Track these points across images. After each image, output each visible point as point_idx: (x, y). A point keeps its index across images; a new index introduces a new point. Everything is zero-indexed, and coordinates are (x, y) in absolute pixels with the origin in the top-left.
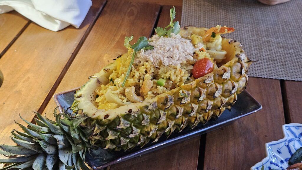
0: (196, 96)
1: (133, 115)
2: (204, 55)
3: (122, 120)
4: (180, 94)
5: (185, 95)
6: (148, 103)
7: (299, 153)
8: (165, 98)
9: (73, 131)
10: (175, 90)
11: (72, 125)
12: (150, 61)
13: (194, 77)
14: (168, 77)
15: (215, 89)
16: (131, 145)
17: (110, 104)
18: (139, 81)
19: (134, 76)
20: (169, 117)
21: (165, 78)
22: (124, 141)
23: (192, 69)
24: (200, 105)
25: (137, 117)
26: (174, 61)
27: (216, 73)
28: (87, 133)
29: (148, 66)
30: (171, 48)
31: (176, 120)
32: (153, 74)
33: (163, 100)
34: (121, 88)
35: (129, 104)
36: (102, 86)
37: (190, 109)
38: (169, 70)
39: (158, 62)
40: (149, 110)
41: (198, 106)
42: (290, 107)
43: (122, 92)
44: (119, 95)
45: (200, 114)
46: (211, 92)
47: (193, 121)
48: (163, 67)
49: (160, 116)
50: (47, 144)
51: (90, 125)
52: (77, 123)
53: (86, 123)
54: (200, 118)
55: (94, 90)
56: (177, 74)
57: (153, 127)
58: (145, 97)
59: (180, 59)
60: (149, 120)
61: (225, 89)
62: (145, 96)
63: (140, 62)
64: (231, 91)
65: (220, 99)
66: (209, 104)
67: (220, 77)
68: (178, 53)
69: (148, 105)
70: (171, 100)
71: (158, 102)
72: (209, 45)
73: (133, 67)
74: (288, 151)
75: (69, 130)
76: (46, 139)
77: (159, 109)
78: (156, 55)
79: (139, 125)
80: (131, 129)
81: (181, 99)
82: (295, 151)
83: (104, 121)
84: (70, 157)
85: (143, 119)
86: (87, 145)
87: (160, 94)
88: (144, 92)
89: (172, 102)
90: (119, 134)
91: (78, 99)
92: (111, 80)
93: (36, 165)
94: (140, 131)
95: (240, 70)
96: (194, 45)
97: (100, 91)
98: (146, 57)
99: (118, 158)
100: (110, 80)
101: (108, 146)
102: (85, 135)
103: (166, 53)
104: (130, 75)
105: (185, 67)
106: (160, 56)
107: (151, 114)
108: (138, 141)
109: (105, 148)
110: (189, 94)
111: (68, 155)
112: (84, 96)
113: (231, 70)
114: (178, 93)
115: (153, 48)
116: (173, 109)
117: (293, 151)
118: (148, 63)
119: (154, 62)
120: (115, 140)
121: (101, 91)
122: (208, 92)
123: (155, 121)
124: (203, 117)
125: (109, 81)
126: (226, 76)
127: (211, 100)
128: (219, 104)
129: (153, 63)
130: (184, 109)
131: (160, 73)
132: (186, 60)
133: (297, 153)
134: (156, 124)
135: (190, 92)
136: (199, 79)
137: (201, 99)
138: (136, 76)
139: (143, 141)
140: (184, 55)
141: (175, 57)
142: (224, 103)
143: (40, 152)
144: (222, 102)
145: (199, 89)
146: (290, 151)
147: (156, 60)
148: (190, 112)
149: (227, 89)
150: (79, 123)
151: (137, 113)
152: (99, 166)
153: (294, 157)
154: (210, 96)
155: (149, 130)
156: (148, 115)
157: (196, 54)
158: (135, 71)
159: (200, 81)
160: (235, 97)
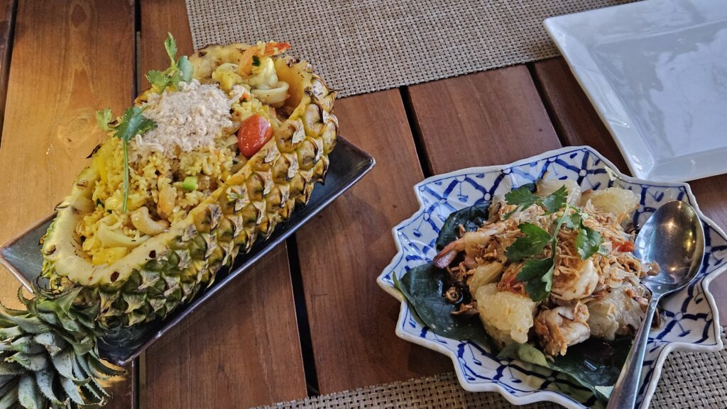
0: (256, 188)
1: (159, 259)
2: (250, 108)
3: (143, 274)
4: (228, 197)
5: (239, 197)
6: (179, 229)
8: (205, 212)
9: (64, 317)
10: (218, 192)
11: (59, 309)
12: (159, 152)
13: (244, 155)
14: (199, 172)
15: (286, 166)
16: (171, 306)
17: (112, 252)
18: (151, 194)
19: (138, 187)
20: (221, 239)
21: (194, 174)
22: (156, 304)
23: (237, 144)
24: (268, 200)
25: (167, 259)
26: (201, 139)
27: (279, 137)
28: (91, 314)
29: (158, 162)
30: (189, 116)
31: (236, 239)
32: (171, 173)
33: (203, 218)
34: (124, 217)
35: (146, 241)
36: (86, 218)
37: (254, 213)
38: (198, 158)
39: (174, 150)
40: (185, 242)
41: (265, 202)
42: (425, 138)
43: (126, 222)
44: (123, 229)
45: (273, 213)
46: (281, 172)
47: (264, 228)
48: (186, 156)
49: (206, 244)
50: (29, 356)
51: (90, 297)
52: (68, 304)
53: (82, 297)
54: (274, 219)
55: (73, 230)
56: (212, 161)
57: (200, 265)
58: (170, 220)
59: (210, 130)
60: (189, 258)
61: (302, 157)
62: (169, 216)
63: (140, 157)
64: (313, 159)
65: (300, 177)
66: (283, 193)
67: (288, 143)
68: (203, 122)
69: (180, 233)
70: (216, 212)
71: (195, 223)
72: (254, 81)
73: (132, 170)
74: (431, 227)
75: (57, 318)
76: (25, 349)
77: (200, 233)
78: (165, 138)
79: (175, 271)
80: (163, 282)
81: (233, 204)
82: (443, 224)
83: (113, 285)
84: (75, 362)
85: (179, 259)
86: (96, 332)
87: (194, 206)
88: (165, 211)
89: (219, 215)
90: (145, 296)
91: (51, 257)
92: (99, 201)
93: (25, 398)
94: (179, 279)
95: (319, 118)
96: (227, 92)
97: (84, 228)
98: (150, 147)
99: (156, 333)
100: (95, 203)
101: (133, 320)
102: (87, 318)
103: (182, 129)
104: (130, 186)
105: (223, 142)
106: (173, 137)
107: (190, 247)
108: (180, 296)
109: (128, 324)
110: (244, 191)
111: (69, 360)
112: (60, 248)
113: (304, 122)
114: (224, 195)
115: (157, 126)
116: (224, 224)
117: (440, 225)
118: (156, 156)
119: (166, 150)
120: (142, 307)
121: (87, 229)
122: (276, 174)
123: (200, 254)
124: (280, 214)
125: (94, 205)
126: (297, 137)
127: (283, 184)
128: (301, 186)
129: (165, 154)
130: (244, 217)
131: (182, 168)
132: (221, 129)
134: (204, 259)
135: (244, 186)
136: (254, 158)
137: (266, 192)
138: (141, 187)
139: (190, 292)
140: (216, 122)
141: (200, 131)
142: (308, 180)
143: (22, 372)
144: (304, 180)
145: (258, 175)
146: (435, 228)
147: (168, 146)
148: (254, 219)
149: (307, 157)
150: (70, 301)
151: (165, 255)
152: (129, 357)
153: (443, 234)
154: (282, 179)
155: (195, 273)
156: (185, 249)
157: (235, 113)
158: (138, 177)
159: (256, 162)
160: (324, 162)
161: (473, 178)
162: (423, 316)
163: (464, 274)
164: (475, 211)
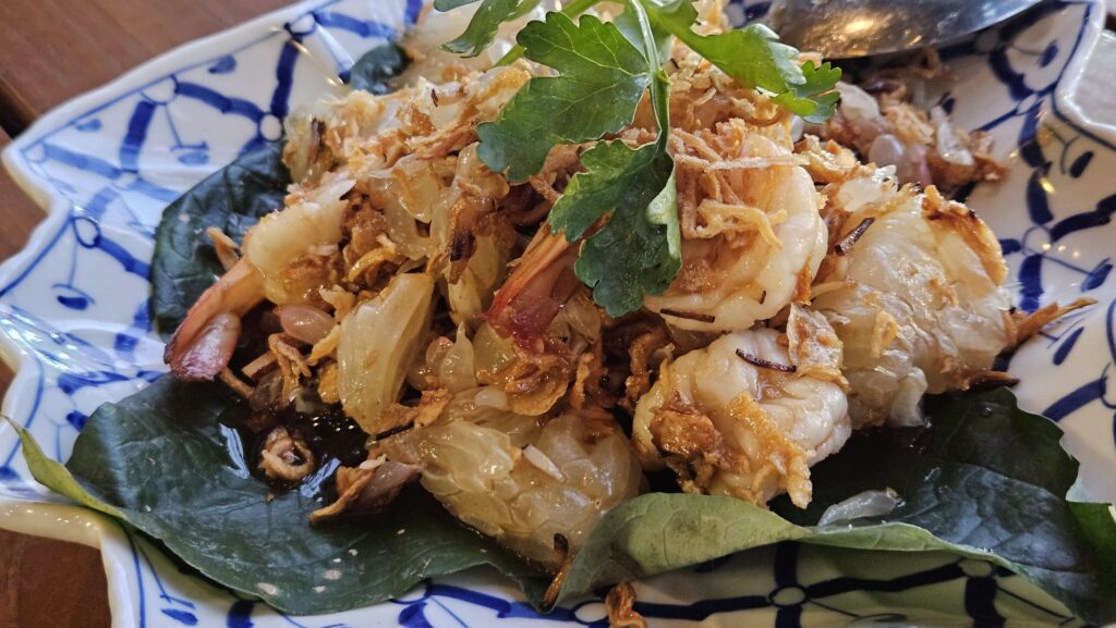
7: (171, 240)
74: (116, 267)
117: (145, 251)
133: (165, 245)
146: (130, 264)
153: (163, 275)
161: (201, 78)
162: (212, 565)
163: (300, 366)
164: (242, 177)
